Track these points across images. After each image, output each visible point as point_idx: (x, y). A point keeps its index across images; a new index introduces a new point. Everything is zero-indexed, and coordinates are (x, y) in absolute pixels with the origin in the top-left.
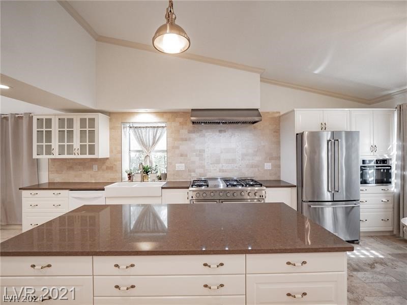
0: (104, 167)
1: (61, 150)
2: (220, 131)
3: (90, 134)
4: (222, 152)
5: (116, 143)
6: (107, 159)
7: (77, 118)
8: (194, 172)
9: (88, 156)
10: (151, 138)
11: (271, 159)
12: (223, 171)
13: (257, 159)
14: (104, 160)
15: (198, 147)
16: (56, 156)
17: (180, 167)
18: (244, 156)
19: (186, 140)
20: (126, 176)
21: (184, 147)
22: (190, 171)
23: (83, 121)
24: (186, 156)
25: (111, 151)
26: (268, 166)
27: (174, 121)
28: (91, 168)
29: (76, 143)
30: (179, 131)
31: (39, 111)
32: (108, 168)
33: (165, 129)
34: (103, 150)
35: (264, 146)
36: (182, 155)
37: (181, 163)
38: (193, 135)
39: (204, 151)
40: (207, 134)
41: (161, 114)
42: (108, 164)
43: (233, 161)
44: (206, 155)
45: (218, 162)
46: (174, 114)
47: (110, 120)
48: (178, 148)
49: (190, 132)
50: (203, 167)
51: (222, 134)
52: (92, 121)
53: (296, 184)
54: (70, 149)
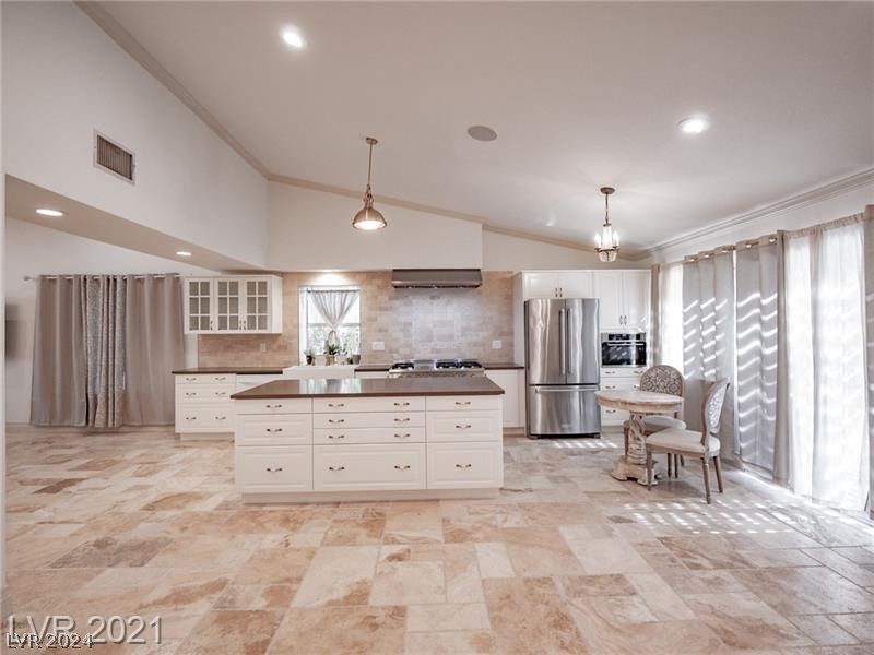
0: (275, 346)
1: (223, 323)
2: (433, 298)
3: (259, 303)
4: (435, 326)
5: (291, 312)
6: (280, 335)
7: (243, 280)
8: (397, 352)
9: (257, 331)
10: (338, 306)
11: (501, 335)
12: (437, 351)
13: (484, 334)
14: (274, 337)
15: (403, 319)
16: (215, 330)
17: (379, 346)
18: (465, 330)
19: (386, 309)
20: (304, 359)
21: (384, 319)
22: (391, 351)
23: (251, 286)
24: (387, 331)
25: (285, 325)
26: (497, 344)
27: (370, 283)
28: (257, 347)
29: (243, 315)
30: (376, 297)
32: (280, 347)
33: (357, 293)
34: (275, 325)
35: (491, 318)
36: (380, 330)
37: (379, 340)
38: (396, 303)
39: (410, 324)
40: (415, 301)
41: (352, 274)
42: (280, 341)
43: (451, 337)
44: (413, 330)
45: (429, 339)
46: (371, 275)
47: (284, 282)
48: (375, 319)
49: (391, 298)
50: (409, 345)
51: (435, 302)
52: (263, 286)
53: (523, 365)
54: (235, 322)
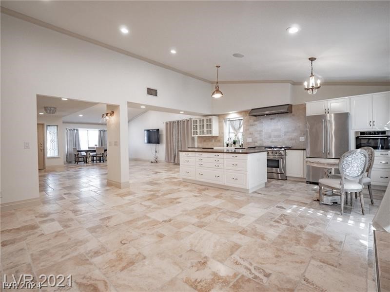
0: (217, 141)
1: (201, 133)
2: (271, 119)
3: (210, 126)
4: (272, 131)
5: (221, 129)
6: (218, 136)
7: (205, 118)
8: (257, 142)
9: (209, 135)
10: (238, 125)
11: (304, 134)
12: (273, 142)
13: (295, 135)
14: (216, 137)
15: (259, 129)
16: (199, 135)
17: (250, 140)
18: (286, 133)
19: (252, 125)
20: (226, 145)
21: (252, 129)
22: (254, 143)
23: (207, 120)
24: (253, 134)
25: (219, 133)
26: (302, 139)
27: (246, 116)
29: (205, 130)
30: (249, 121)
31: (194, 118)
33: (242, 121)
34: (215, 132)
35: (299, 127)
36: (250, 134)
37: (250, 138)
38: (256, 123)
39: (262, 131)
40: (263, 121)
41: (240, 113)
42: (218, 139)
43: (279, 136)
44: (263, 134)
45: (270, 137)
46: (246, 112)
47: (219, 118)
48: (248, 130)
49: (254, 121)
50: (261, 140)
51: (272, 121)
52: (210, 119)
54: (203, 132)
